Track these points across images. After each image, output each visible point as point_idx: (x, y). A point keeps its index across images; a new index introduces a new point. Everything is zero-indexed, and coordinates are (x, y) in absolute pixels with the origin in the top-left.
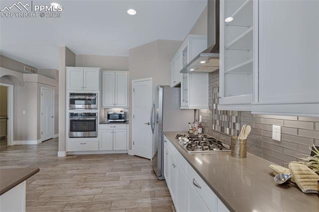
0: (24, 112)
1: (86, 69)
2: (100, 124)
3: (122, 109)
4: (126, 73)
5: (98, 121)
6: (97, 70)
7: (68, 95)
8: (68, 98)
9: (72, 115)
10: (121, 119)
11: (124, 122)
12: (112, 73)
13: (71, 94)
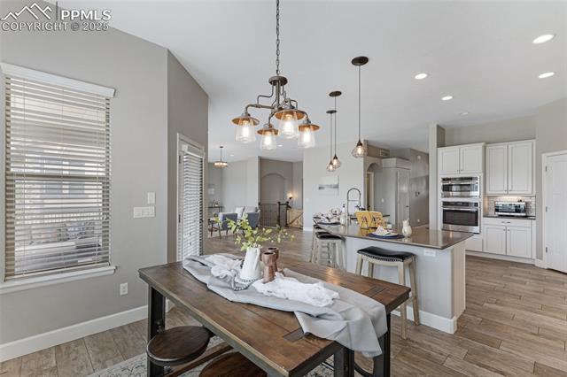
0: (383, 200)
1: (463, 147)
2: (484, 216)
3: (520, 198)
4: (528, 144)
5: (481, 214)
6: (480, 146)
7: (440, 180)
8: (441, 184)
9: (445, 204)
10: (521, 212)
11: (526, 217)
12: (503, 146)
13: (444, 180)
